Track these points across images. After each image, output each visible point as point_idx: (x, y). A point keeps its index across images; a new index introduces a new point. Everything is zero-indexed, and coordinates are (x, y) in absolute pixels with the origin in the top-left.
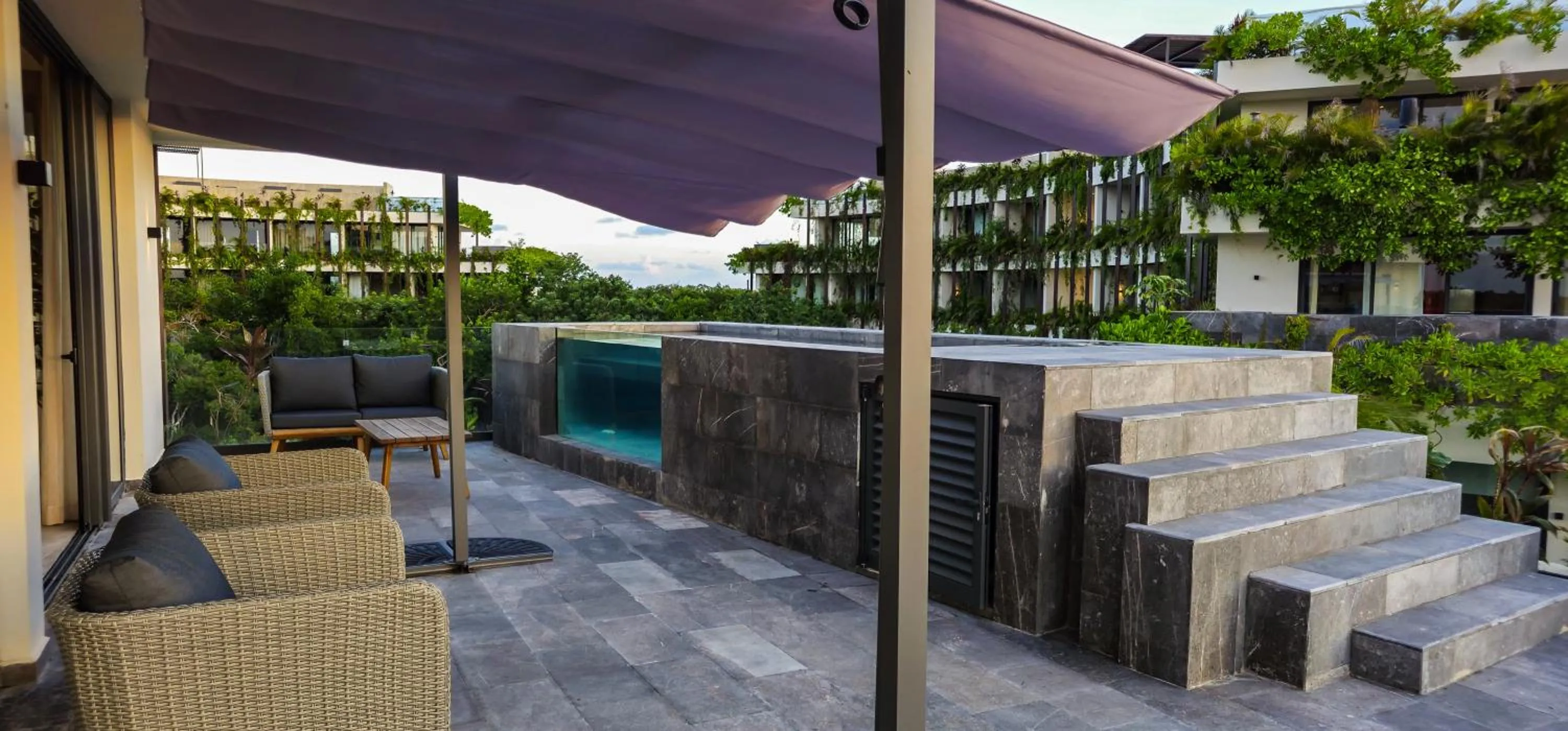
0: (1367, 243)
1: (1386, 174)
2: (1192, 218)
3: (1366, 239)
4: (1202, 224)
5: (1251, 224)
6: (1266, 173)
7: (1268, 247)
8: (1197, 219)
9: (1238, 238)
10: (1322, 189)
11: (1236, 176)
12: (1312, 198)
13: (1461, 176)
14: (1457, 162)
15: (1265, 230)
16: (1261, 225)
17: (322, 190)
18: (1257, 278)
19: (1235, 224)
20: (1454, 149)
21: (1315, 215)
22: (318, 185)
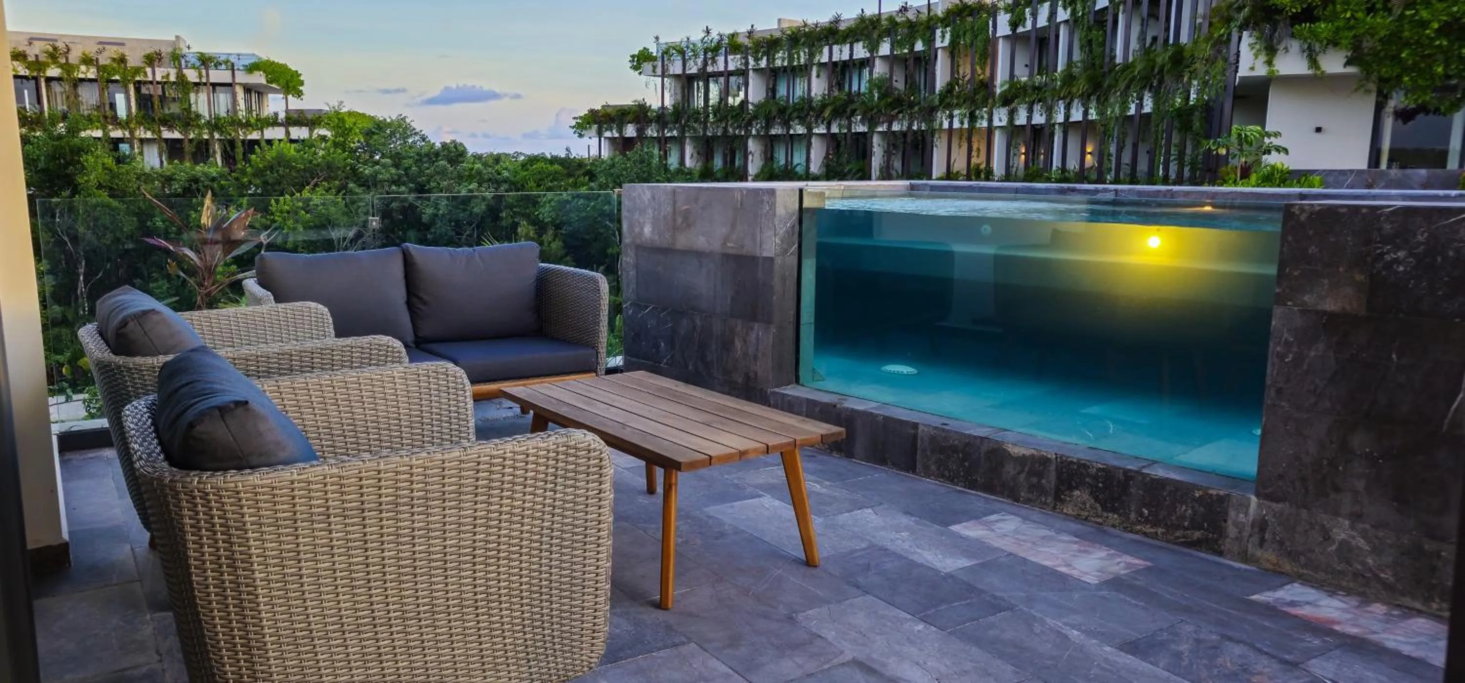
2: (1256, 56)
4: (1269, 63)
5: (1334, 63)
7: (1356, 90)
8: (1263, 58)
9: (1315, 82)
10: (1451, 14)
12: (1436, 26)
15: (1351, 70)
16: (1348, 63)
17: (100, 43)
18: (1319, 130)
19: (1313, 62)
21: (1440, 46)
22: (96, 37)
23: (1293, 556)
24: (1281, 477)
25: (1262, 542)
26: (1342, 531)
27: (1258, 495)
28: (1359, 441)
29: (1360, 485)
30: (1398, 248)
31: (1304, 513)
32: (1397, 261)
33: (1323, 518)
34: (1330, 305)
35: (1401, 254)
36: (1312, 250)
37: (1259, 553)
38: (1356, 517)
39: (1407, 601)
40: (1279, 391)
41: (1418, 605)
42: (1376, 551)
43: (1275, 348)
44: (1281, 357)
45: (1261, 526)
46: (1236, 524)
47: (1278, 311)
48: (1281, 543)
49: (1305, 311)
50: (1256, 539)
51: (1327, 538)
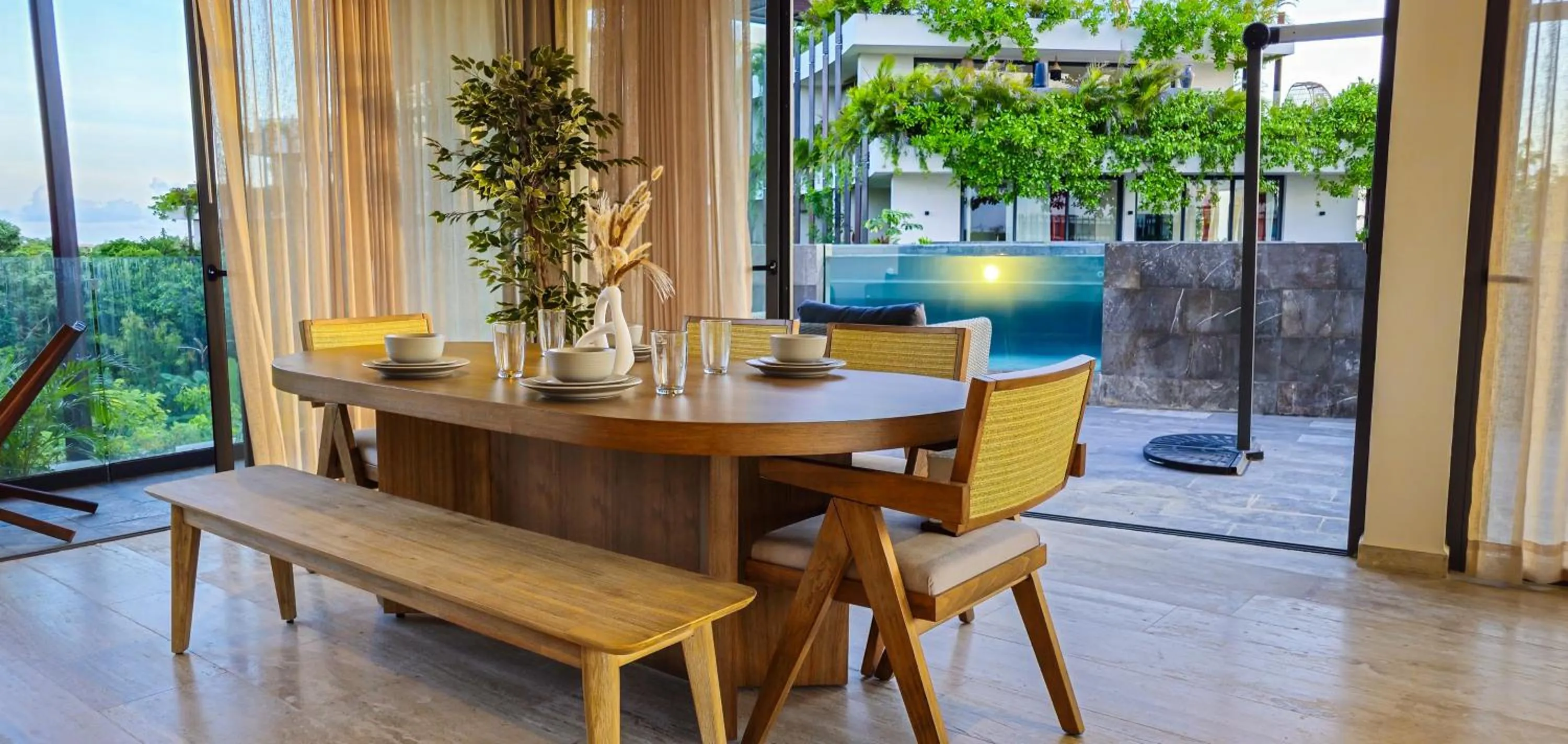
0: (1039, 182)
1: (1050, 124)
2: (886, 156)
3: (1039, 179)
4: (895, 163)
5: (936, 164)
6: (954, 118)
7: (951, 184)
8: (891, 159)
9: (925, 178)
10: (1004, 135)
11: (930, 121)
12: (997, 143)
13: (1098, 129)
14: (1093, 118)
15: (948, 170)
16: (946, 164)
18: (927, 213)
19: (923, 163)
20: (1091, 107)
23: (1118, 397)
24: (1112, 363)
25: (1105, 395)
26: (1137, 382)
27: (1102, 373)
28: (1142, 342)
29: (1142, 361)
30: (1149, 260)
31: (1122, 378)
32: (1149, 266)
33: (1129, 378)
34: (1127, 286)
35: (1151, 263)
36: (1118, 263)
37: (1104, 399)
38: (1142, 375)
39: (1163, 406)
40: (1108, 325)
41: (1166, 407)
42: (1150, 388)
43: (1105, 306)
44: (1108, 310)
45: (1105, 387)
46: (1094, 389)
47: (1106, 290)
48: (1114, 393)
49: (1117, 289)
50: (1103, 394)
51: (1132, 386)
